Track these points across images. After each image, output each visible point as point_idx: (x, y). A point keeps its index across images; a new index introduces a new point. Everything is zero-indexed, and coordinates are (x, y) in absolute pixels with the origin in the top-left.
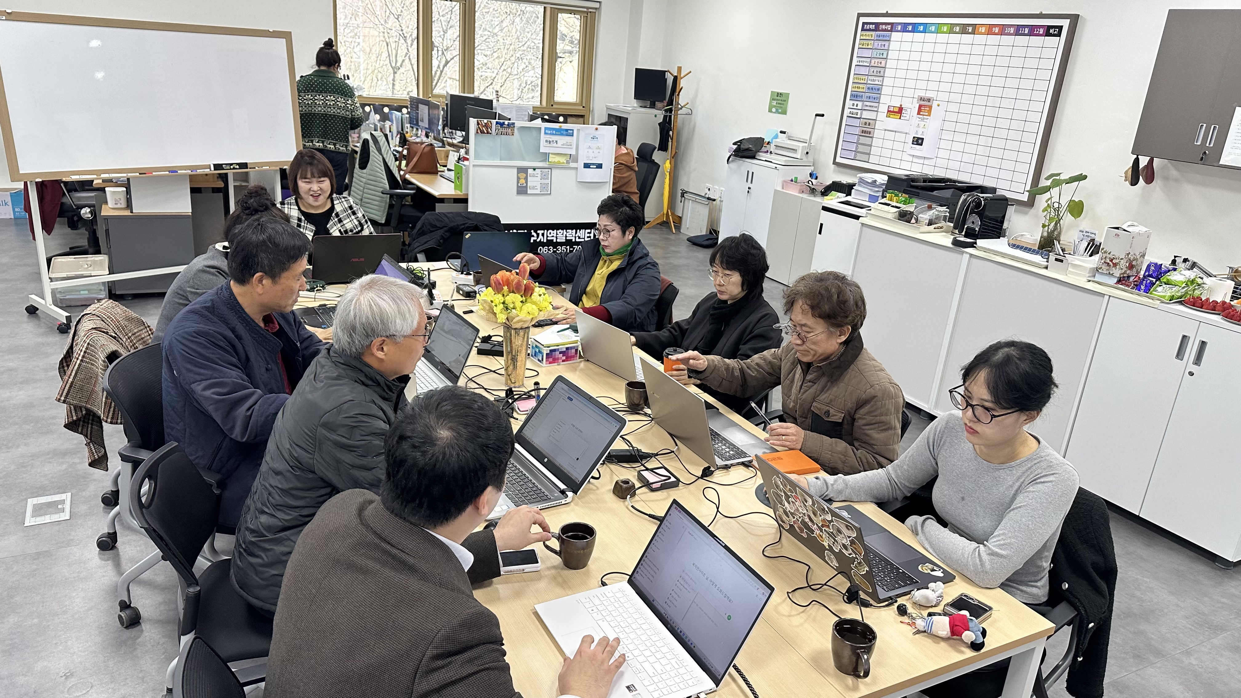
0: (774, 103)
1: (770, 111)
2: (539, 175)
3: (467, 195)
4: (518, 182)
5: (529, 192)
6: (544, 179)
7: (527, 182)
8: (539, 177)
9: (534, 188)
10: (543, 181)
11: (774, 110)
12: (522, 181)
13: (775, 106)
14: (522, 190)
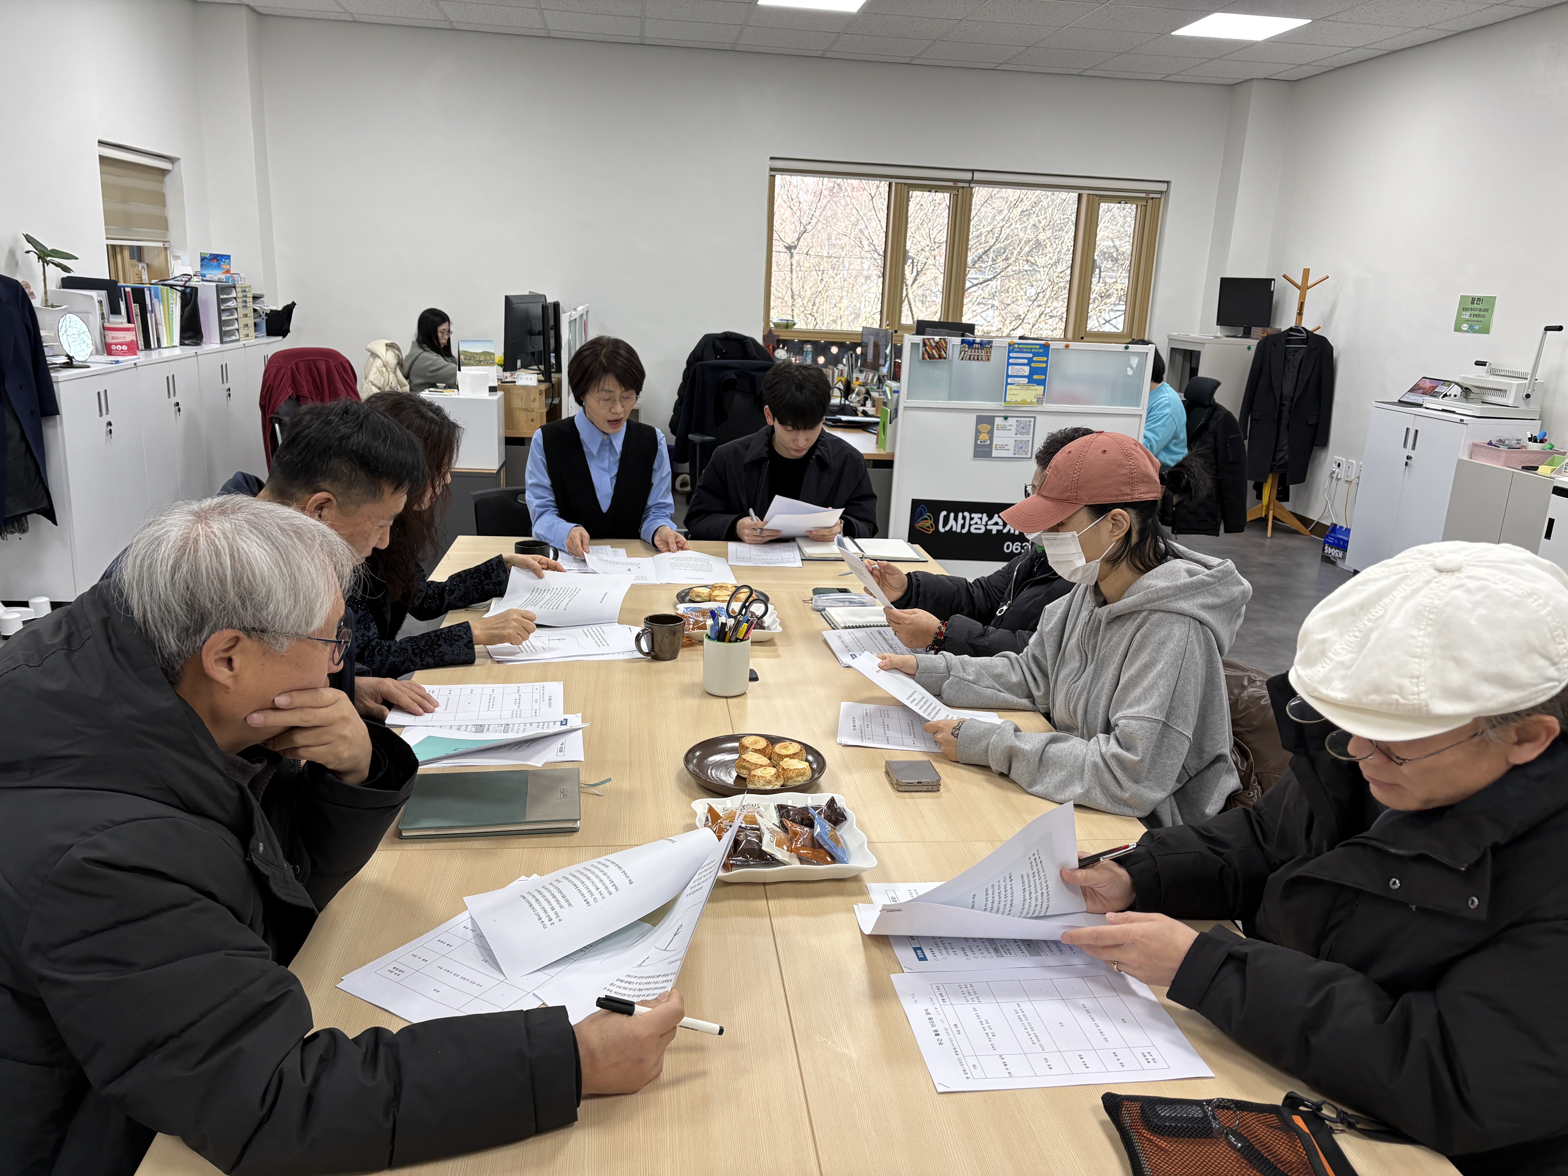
0: (1466, 315)
1: (1458, 329)
2: (1014, 428)
3: (893, 455)
4: (977, 438)
5: (995, 453)
6: (1021, 433)
7: (991, 439)
8: (1014, 431)
9: (1002, 448)
10: (1020, 437)
11: (1465, 327)
12: (984, 437)
13: (1467, 321)
14: (983, 451)
